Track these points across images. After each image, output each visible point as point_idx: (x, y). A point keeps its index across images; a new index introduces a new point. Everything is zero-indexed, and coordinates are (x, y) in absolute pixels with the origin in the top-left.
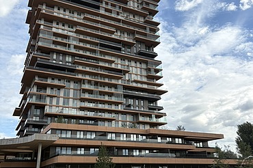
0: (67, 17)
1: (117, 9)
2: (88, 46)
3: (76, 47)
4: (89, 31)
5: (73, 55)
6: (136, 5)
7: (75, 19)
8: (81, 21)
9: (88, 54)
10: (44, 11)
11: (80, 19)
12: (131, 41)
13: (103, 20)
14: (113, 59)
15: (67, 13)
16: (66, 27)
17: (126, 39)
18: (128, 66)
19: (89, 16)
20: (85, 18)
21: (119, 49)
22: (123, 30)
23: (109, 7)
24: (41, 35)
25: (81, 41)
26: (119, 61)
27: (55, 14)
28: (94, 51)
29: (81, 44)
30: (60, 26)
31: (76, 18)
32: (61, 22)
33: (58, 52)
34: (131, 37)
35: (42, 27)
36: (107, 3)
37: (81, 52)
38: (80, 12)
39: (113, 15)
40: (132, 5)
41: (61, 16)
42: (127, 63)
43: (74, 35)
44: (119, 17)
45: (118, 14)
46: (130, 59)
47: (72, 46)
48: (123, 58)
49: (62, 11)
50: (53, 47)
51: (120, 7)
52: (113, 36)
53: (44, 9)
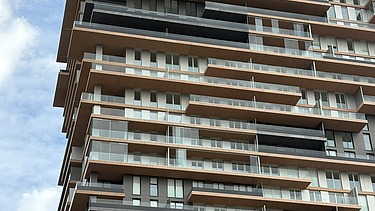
0: (160, 76)
1: (299, 35)
2: (226, 147)
3: (191, 154)
4: (224, 104)
5: (186, 178)
6: (352, 14)
7: (184, 79)
8: (201, 81)
9: (228, 170)
10: (99, 69)
11: (198, 76)
12: (352, 118)
13: (261, 69)
14: (302, 176)
15: (161, 64)
16: (162, 104)
17: (335, 115)
18: (351, 194)
19: (221, 65)
20: (210, 72)
21: (319, 146)
22: (322, 91)
23: (275, 32)
24: (96, 134)
25: (204, 134)
26: (323, 182)
27: (130, 72)
28: (244, 161)
29: (207, 146)
30: (146, 102)
31: (185, 74)
32: (146, 90)
33: (145, 175)
34: (350, 105)
35: (97, 111)
36: (267, 23)
37: (208, 168)
38: (195, 56)
39: (288, 53)
40: (339, 16)
41: (146, 74)
42: (346, 184)
43: (184, 121)
44: (307, 55)
45: (302, 46)
46: (355, 173)
47: (181, 154)
48: (333, 171)
49: (146, 62)
50: (129, 161)
51: (306, 28)
52: (296, 111)
53: (99, 63)
